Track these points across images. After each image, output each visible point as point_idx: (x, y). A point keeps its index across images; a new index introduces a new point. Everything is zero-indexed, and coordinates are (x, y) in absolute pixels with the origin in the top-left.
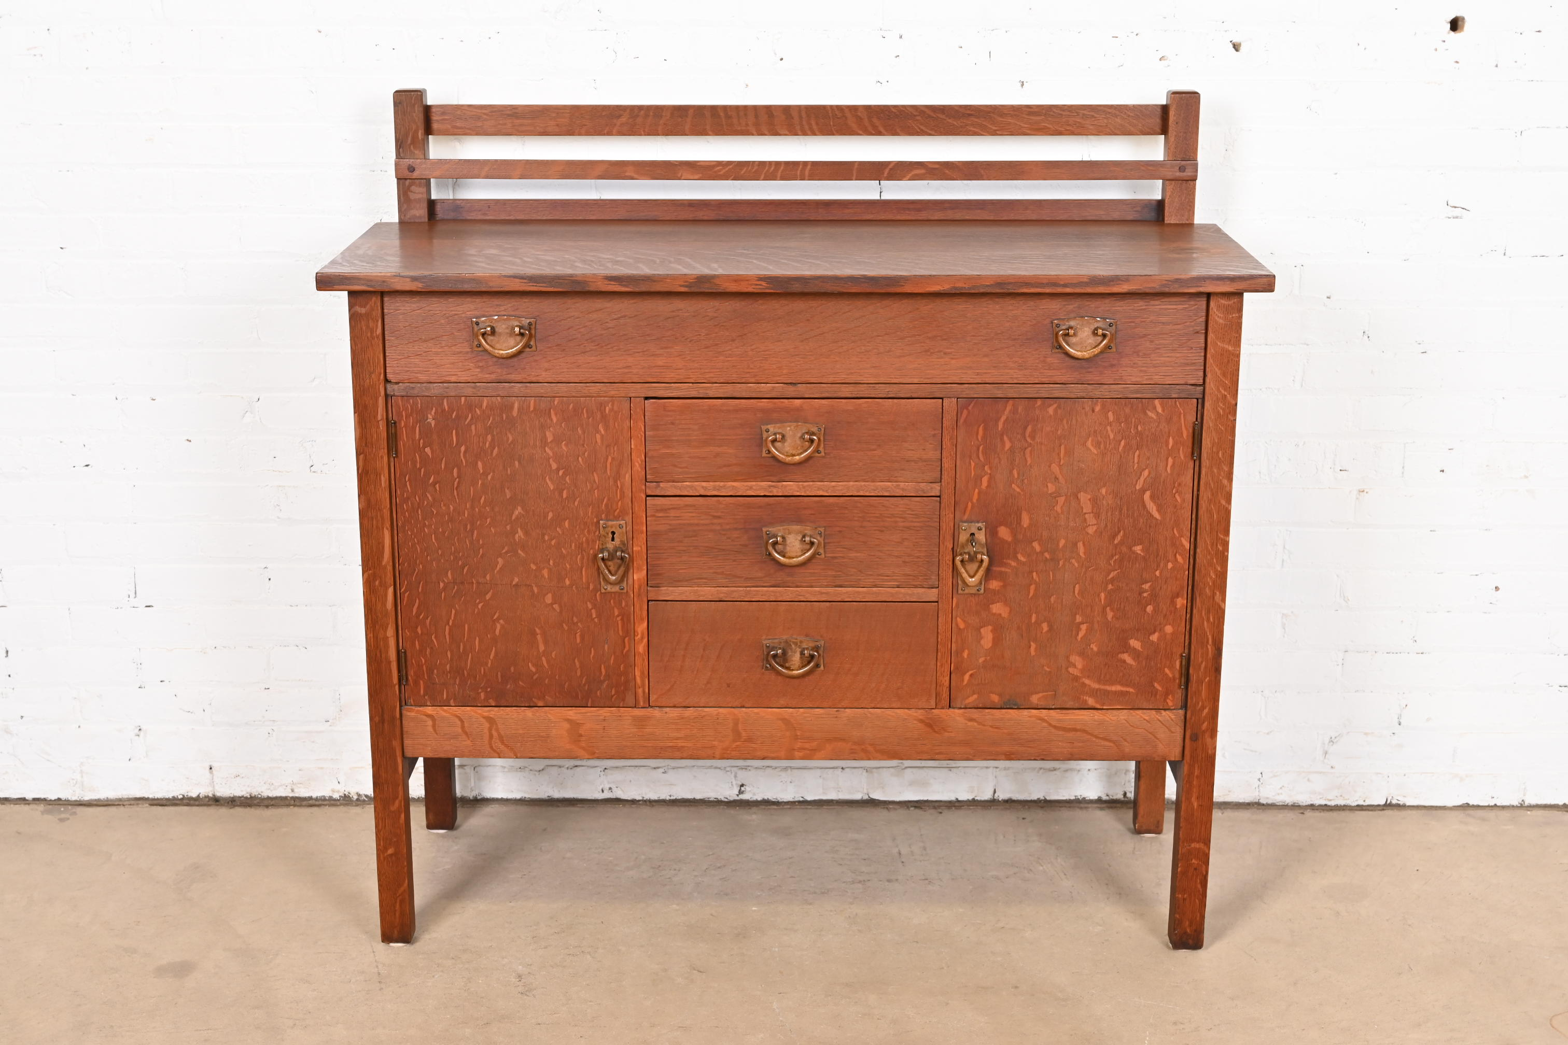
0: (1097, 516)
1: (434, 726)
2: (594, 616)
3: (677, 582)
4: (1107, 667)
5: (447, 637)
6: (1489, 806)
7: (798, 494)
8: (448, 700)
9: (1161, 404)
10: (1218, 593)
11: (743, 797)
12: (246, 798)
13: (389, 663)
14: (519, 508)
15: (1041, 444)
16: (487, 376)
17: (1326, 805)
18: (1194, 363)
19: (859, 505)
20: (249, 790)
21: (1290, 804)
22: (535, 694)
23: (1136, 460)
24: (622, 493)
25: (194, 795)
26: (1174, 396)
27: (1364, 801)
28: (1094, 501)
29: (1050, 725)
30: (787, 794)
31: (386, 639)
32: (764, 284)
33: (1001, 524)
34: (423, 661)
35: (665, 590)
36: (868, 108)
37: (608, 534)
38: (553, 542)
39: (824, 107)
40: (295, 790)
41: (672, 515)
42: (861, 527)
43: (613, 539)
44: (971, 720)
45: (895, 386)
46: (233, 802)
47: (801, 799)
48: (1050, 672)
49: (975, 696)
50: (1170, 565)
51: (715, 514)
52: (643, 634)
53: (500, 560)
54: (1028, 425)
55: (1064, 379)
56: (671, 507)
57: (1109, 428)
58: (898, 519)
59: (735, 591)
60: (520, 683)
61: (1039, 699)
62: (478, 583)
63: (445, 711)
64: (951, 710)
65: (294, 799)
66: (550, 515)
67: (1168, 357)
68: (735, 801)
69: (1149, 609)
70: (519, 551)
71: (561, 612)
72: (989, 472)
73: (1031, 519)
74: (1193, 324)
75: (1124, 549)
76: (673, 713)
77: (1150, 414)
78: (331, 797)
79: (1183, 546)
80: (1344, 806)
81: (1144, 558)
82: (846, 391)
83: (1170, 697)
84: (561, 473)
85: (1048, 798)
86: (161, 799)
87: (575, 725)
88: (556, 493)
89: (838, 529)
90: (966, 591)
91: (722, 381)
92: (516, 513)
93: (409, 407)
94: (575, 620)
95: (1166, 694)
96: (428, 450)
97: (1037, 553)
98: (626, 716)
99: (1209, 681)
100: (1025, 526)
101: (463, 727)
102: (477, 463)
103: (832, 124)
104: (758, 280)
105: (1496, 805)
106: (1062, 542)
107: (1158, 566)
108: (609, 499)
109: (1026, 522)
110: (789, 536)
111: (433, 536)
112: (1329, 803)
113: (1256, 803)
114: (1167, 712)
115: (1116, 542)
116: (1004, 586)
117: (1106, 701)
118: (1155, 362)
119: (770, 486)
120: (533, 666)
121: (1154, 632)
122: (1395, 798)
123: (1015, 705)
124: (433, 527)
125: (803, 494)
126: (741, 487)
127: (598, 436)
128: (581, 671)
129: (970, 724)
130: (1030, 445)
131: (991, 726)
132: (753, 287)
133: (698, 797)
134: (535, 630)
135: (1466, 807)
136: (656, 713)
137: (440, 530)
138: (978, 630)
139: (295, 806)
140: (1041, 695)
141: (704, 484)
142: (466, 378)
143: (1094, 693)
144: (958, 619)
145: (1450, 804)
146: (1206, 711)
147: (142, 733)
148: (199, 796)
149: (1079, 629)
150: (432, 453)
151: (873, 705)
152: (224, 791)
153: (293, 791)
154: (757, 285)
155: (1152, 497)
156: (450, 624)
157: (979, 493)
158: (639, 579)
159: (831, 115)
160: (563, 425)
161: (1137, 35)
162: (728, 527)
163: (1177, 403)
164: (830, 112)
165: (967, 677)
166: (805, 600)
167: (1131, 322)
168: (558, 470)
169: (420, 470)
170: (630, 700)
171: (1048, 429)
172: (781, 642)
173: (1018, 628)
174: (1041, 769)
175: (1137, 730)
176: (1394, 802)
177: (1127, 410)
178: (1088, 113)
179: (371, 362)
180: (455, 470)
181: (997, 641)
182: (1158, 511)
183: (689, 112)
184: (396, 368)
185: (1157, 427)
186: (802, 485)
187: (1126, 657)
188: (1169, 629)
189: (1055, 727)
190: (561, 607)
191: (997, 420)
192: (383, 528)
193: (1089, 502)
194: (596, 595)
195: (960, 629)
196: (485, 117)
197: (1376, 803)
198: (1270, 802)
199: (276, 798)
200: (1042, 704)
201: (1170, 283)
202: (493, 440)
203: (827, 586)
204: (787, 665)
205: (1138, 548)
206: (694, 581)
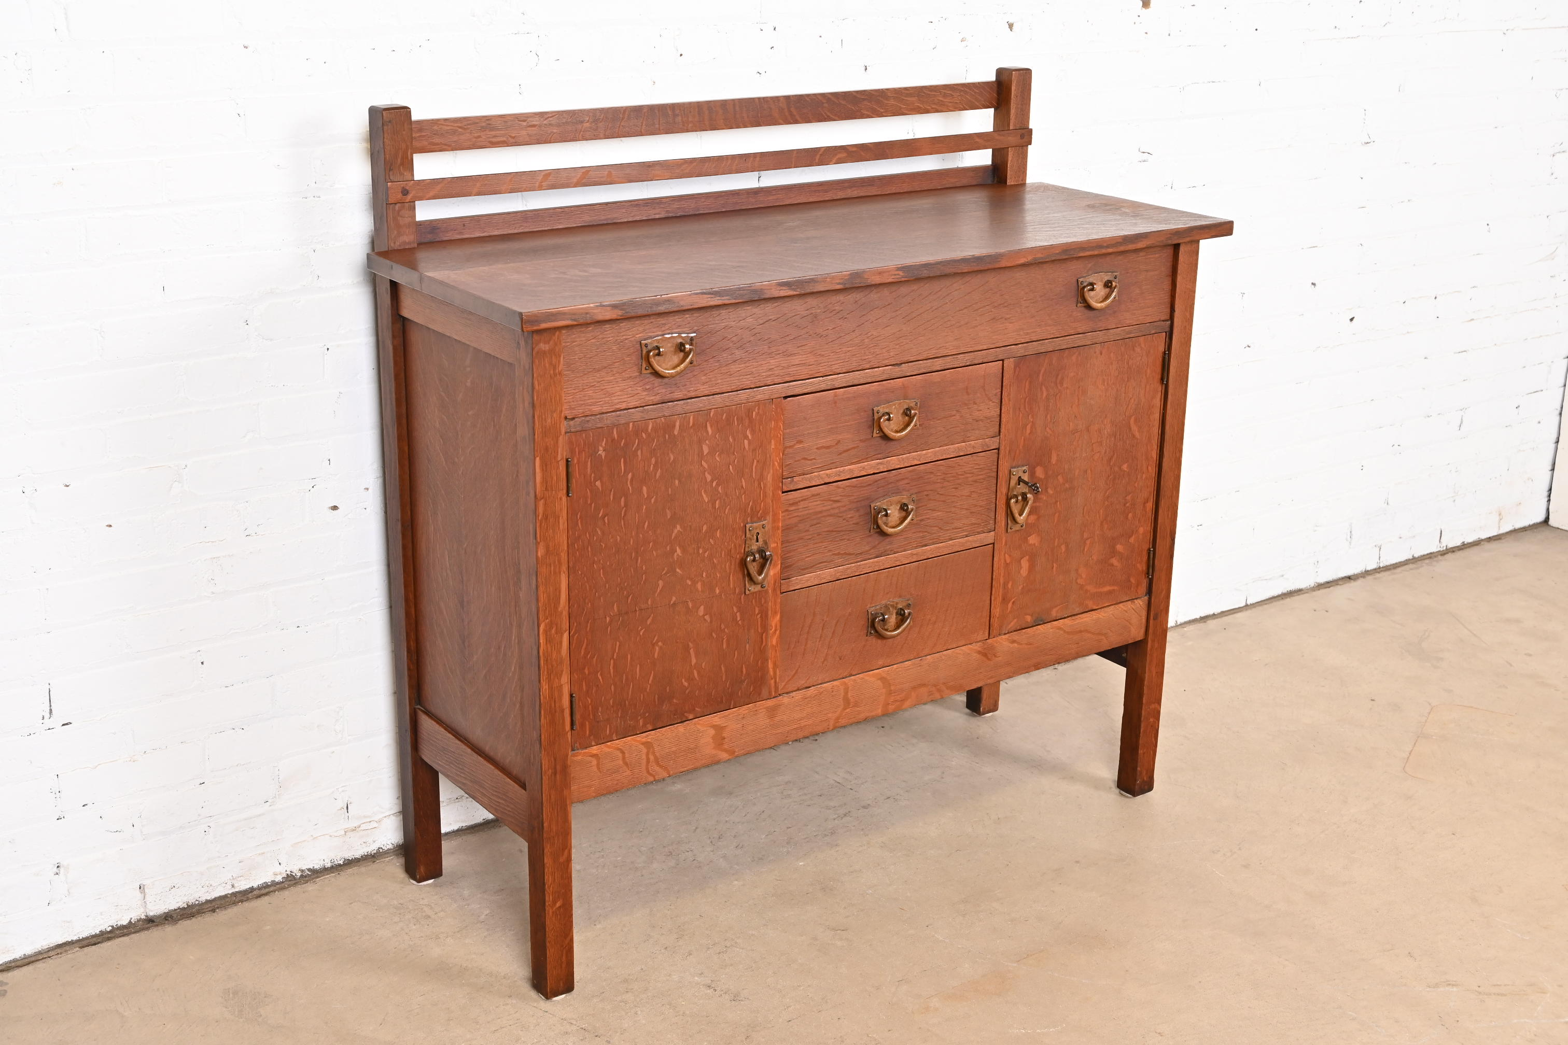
0: (1101, 443)
1: (598, 765)
2: (739, 619)
3: (804, 570)
4: (1102, 572)
5: (612, 671)
7: (899, 467)
8: (611, 734)
9: (1144, 340)
12: (184, 909)
13: (562, 711)
14: (678, 527)
15: (1067, 388)
16: (653, 398)
18: (1165, 302)
19: (941, 468)
20: (185, 899)
22: (687, 708)
23: (1126, 392)
24: (765, 493)
25: (125, 922)
26: (1152, 332)
28: (1100, 431)
29: (1065, 631)
31: (560, 687)
32: (901, 273)
33: (1037, 464)
34: (590, 702)
35: (795, 580)
37: (753, 536)
38: (706, 554)
40: (236, 885)
41: (801, 507)
42: (942, 488)
43: (757, 541)
44: (1013, 642)
45: (970, 354)
46: (169, 918)
48: (1065, 586)
49: (1016, 621)
50: (1144, 476)
51: (835, 499)
52: (776, 626)
53: (661, 583)
54: (1059, 374)
55: (1085, 329)
56: (800, 499)
57: (1111, 367)
58: (968, 475)
59: (848, 568)
60: (675, 701)
61: (1057, 612)
62: (641, 610)
63: (609, 747)
64: (999, 637)
65: (234, 894)
66: (705, 528)
67: (1148, 299)
70: (678, 570)
71: (711, 622)
72: (1031, 420)
73: (1057, 456)
74: (1165, 269)
75: (1116, 469)
76: (798, 695)
77: (1137, 349)
78: (273, 881)
79: (1153, 458)
81: (1128, 473)
82: (938, 364)
83: (1140, 587)
84: (714, 484)
86: (87, 938)
87: (719, 729)
88: (710, 505)
89: (925, 493)
90: (1014, 529)
91: (844, 371)
92: (676, 531)
93: (582, 442)
94: (723, 626)
95: (1138, 586)
96: (598, 483)
97: (1061, 485)
98: (761, 709)
99: (1166, 570)
100: (1054, 463)
101: (624, 758)
102: (642, 488)
104: (897, 270)
106: (1077, 472)
107: (1137, 478)
108: (754, 502)
109: (1054, 459)
110: (891, 507)
111: (601, 571)
114: (1138, 600)
115: (1111, 464)
116: (1038, 519)
117: (1100, 602)
118: (1140, 305)
119: (878, 464)
120: (685, 681)
121: (1132, 535)
123: (1041, 621)
124: (601, 561)
125: (902, 466)
126: (856, 469)
127: (746, 442)
128: (726, 675)
129: (1012, 645)
130: (1060, 391)
131: (1026, 644)
132: (893, 277)
134: (688, 645)
136: (785, 699)
137: (608, 564)
138: (1019, 561)
139: (242, 901)
140: (1059, 607)
141: (828, 472)
142: (635, 403)
143: (1093, 597)
144: (1006, 555)
147: (62, 870)
148: (130, 922)
149: (1085, 545)
150: (602, 486)
151: (945, 648)
152: (157, 908)
154: (895, 275)
155: (1136, 420)
156: (615, 657)
157: (1024, 440)
158: (775, 575)
159: (759, 106)
160: (717, 436)
162: (844, 509)
163: (1154, 337)
165: (1010, 605)
166: (901, 564)
167: (1127, 273)
168: (712, 481)
169: (591, 504)
170: (765, 692)
171: (1072, 374)
172: (881, 608)
173: (1046, 553)
177: (1123, 349)
178: (948, 92)
179: (553, 400)
180: (623, 499)
181: (1031, 568)
182: (1139, 431)
184: (572, 403)
185: (1141, 359)
186: (901, 458)
187: (1114, 561)
188: (1142, 530)
189: (1068, 633)
190: (711, 617)
191: (1038, 374)
192: (560, 573)
193: (1095, 433)
194: (741, 598)
195: (1007, 563)
196: (460, 130)
199: (215, 899)
200: (1059, 615)
202: (656, 462)
203: (916, 547)
204: (886, 627)
205: (1125, 467)
206: (817, 566)
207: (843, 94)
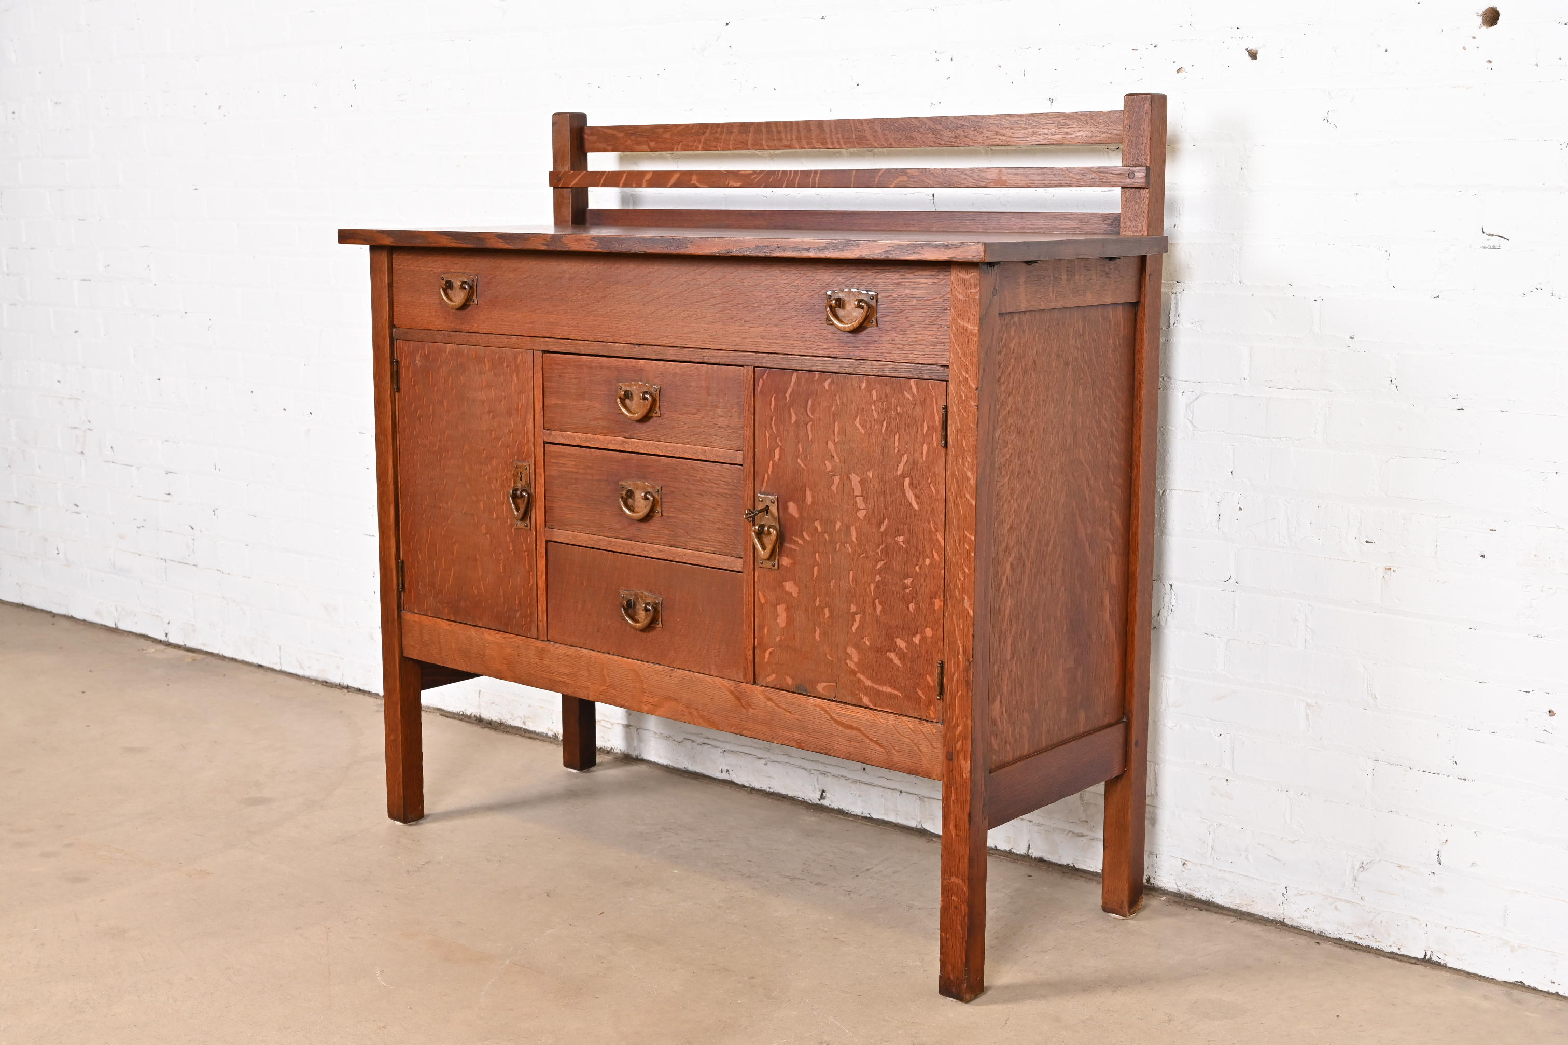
0: (866, 499)
1: (419, 631)
2: (511, 549)
3: (564, 526)
4: (878, 664)
5: (427, 553)
6: (1548, 993)
7: (643, 451)
8: (427, 610)
9: (916, 385)
10: (966, 597)
11: (824, 802)
13: (391, 570)
14: (467, 445)
15: (819, 419)
16: (449, 325)
17: (1356, 943)
18: (943, 343)
19: (685, 467)
21: (1317, 932)
22: (477, 615)
23: (896, 445)
24: (528, 437)
26: (926, 377)
27: (1399, 949)
28: (863, 483)
29: (832, 717)
30: (857, 809)
33: (791, 499)
34: (414, 573)
35: (557, 532)
36: (881, 121)
37: (518, 474)
38: (486, 478)
39: (847, 122)
41: (561, 462)
42: (687, 489)
43: (521, 480)
44: (770, 699)
45: (707, 351)
47: (868, 816)
48: (832, 661)
49: (774, 676)
50: (928, 562)
51: (588, 464)
52: (542, 571)
53: (456, 490)
54: (809, 399)
55: (836, 353)
56: (560, 454)
57: (873, 407)
58: (713, 485)
59: (600, 540)
60: (468, 602)
61: (824, 689)
62: (444, 508)
63: (426, 620)
64: (755, 686)
66: (485, 453)
67: (921, 334)
68: (816, 805)
69: (912, 606)
70: (467, 484)
71: (491, 542)
72: (780, 444)
73: (813, 497)
74: (941, 300)
75: (889, 539)
76: (563, 649)
77: (906, 394)
79: (938, 540)
80: (1377, 949)
81: (905, 550)
82: (672, 354)
83: (932, 708)
84: (491, 415)
85: (1077, 866)
86: (449, 712)
87: (500, 647)
88: (488, 433)
89: (670, 489)
90: (764, 565)
91: (591, 339)
92: (465, 448)
93: (407, 350)
94: (500, 551)
95: (930, 703)
96: (416, 388)
97: (819, 533)
98: (532, 646)
99: (961, 694)
100: (809, 504)
101: (435, 636)
102: (443, 402)
103: (854, 136)
105: (1557, 993)
106: (838, 525)
107: (918, 561)
108: (519, 442)
109: (809, 499)
110: (636, 491)
111: (419, 463)
112: (1359, 942)
113: (1280, 921)
114: (929, 724)
115: (882, 530)
116: (794, 564)
117: (880, 703)
118: (910, 339)
119: (624, 442)
120: (475, 589)
121: (916, 634)
122: (1435, 954)
123: (805, 691)
124: (419, 455)
125: (645, 452)
126: (604, 441)
127: (513, 384)
128: (504, 598)
129: (769, 703)
130: (811, 420)
131: (784, 709)
133: (790, 794)
134: (476, 556)
135: (1520, 985)
136: (552, 647)
137: (423, 459)
138: (775, 606)
140: (825, 684)
141: (580, 435)
142: (437, 327)
143: (868, 691)
144: (760, 593)
145: (1500, 978)
146: (960, 728)
148: (471, 714)
149: (854, 620)
150: (419, 391)
151: (697, 670)
152: (487, 715)
153: (524, 723)
154: (590, 244)
155: (911, 485)
156: (428, 542)
157: (773, 466)
158: (539, 519)
159: (853, 128)
160: (492, 372)
161: (1155, 46)
162: (597, 478)
163: (930, 384)
164: (853, 126)
165: (767, 654)
166: (647, 555)
167: (890, 296)
168: (489, 412)
169: (412, 404)
170: (534, 632)
171: (825, 404)
172: (632, 594)
173: (806, 610)
174: (1070, 832)
175: (904, 739)
176: (1434, 959)
177: (888, 390)
180: (431, 407)
181: (789, 620)
182: (917, 500)
183: (751, 129)
184: (399, 315)
185: (913, 409)
186: (645, 443)
187: (892, 655)
188: (929, 632)
189: (835, 721)
190: (491, 537)
191: (785, 392)
193: (858, 484)
194: (512, 529)
195: (761, 603)
197: (1413, 955)
198: (1295, 924)
200: (825, 694)
201: (893, 249)
202: (452, 382)
203: (664, 545)
204: (636, 617)
205: (900, 539)
206: (575, 526)
207: (939, 118)
